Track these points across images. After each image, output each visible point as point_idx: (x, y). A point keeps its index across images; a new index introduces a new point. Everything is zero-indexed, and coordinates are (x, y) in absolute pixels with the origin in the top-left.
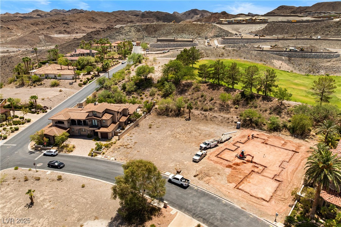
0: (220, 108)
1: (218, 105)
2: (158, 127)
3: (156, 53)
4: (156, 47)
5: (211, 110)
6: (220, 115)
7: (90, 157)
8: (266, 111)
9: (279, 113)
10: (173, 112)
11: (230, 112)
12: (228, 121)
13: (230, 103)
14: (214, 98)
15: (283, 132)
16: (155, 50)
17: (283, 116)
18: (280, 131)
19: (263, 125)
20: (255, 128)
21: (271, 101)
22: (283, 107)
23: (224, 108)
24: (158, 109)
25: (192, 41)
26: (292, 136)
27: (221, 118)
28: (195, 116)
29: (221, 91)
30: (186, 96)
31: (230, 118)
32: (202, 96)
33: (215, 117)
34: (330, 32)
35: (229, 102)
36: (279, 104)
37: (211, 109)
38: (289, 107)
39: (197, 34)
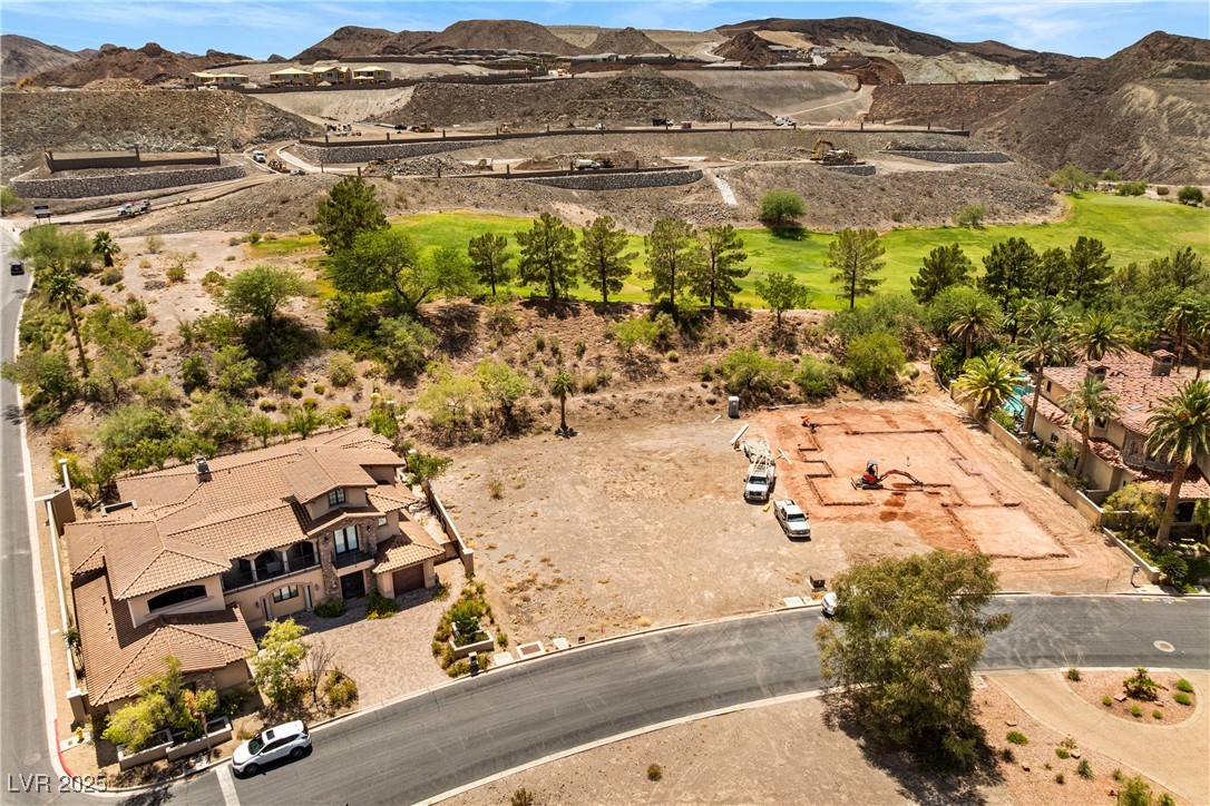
0: (627, 372)
1: (614, 364)
2: (519, 487)
3: (86, 222)
4: (61, 197)
5: (604, 386)
6: (651, 393)
7: (465, 679)
8: (755, 347)
9: (791, 347)
10: (487, 421)
11: (665, 378)
12: (685, 404)
13: (644, 349)
14: (587, 345)
15: (841, 395)
16: (61, 209)
17: (805, 352)
18: (834, 394)
19: (784, 390)
20: (772, 404)
21: (749, 318)
22: (787, 328)
23: (638, 369)
24: (416, 427)
25: (216, 161)
26: (867, 397)
27: (660, 400)
28: (578, 417)
29: (589, 318)
30: (483, 357)
31: (687, 394)
32: (541, 346)
33: (641, 401)
34: (606, 110)
35: (641, 348)
36: (773, 323)
37: (603, 382)
38: (799, 324)
39: (194, 131)
